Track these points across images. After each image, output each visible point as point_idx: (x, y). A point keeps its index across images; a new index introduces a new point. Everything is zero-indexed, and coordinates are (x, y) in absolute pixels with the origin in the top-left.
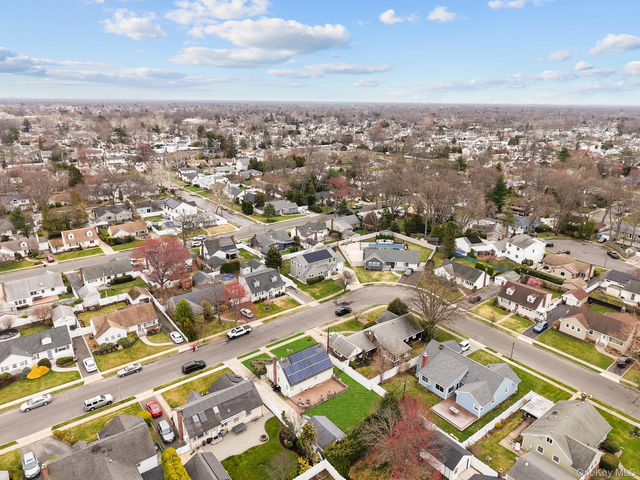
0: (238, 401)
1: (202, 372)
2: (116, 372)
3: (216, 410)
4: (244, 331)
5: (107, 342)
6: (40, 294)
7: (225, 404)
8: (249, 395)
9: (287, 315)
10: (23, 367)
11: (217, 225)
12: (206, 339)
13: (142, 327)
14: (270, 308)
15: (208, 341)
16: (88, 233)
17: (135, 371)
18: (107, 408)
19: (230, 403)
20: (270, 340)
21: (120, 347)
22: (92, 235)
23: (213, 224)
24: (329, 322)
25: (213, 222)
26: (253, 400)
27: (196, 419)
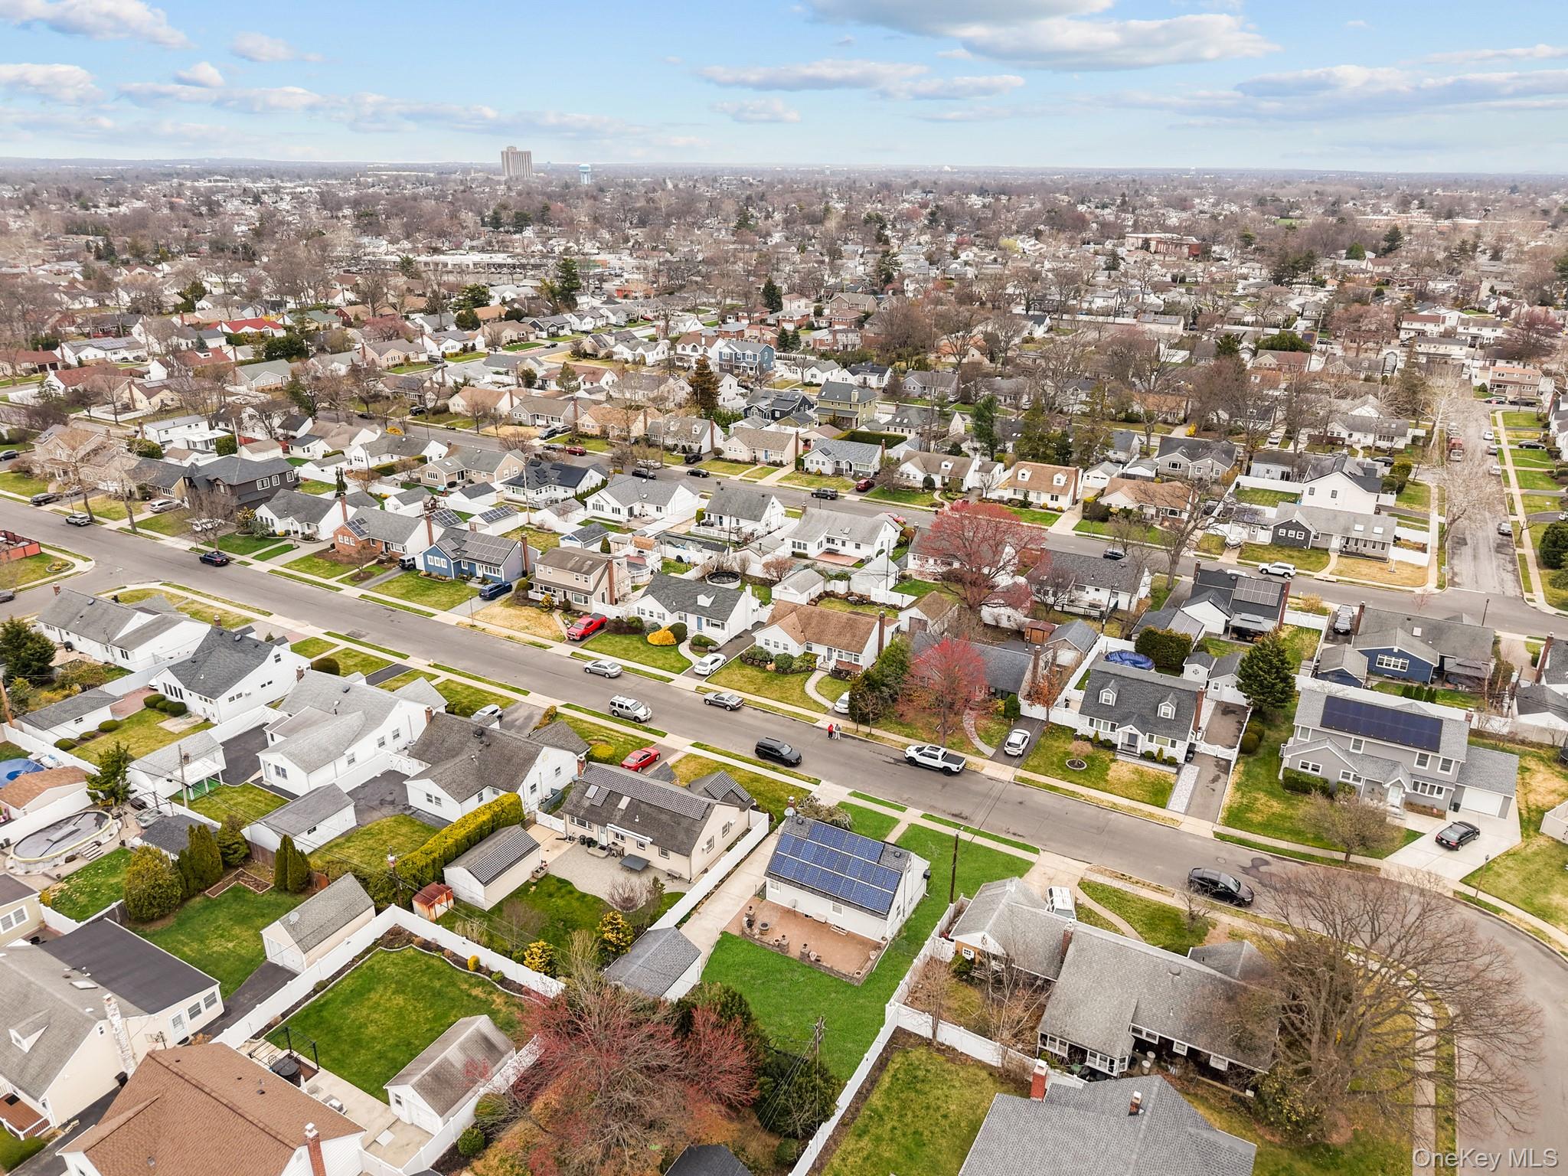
0: (664, 817)
1: (774, 769)
2: (707, 691)
3: (624, 803)
4: (939, 763)
5: (765, 647)
6: (838, 546)
7: (643, 806)
8: (685, 823)
9: (1088, 801)
10: (655, 619)
11: (1383, 560)
12: (874, 731)
13: (835, 655)
14: (1081, 765)
15: (877, 738)
16: (1056, 477)
17: (725, 707)
18: (627, 724)
19: (648, 809)
20: (957, 812)
21: (771, 666)
22: (1062, 484)
23: (1377, 552)
24: (1135, 878)
25: (1379, 547)
26: (681, 836)
27: (591, 792)
